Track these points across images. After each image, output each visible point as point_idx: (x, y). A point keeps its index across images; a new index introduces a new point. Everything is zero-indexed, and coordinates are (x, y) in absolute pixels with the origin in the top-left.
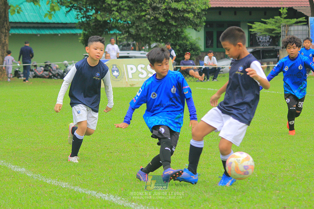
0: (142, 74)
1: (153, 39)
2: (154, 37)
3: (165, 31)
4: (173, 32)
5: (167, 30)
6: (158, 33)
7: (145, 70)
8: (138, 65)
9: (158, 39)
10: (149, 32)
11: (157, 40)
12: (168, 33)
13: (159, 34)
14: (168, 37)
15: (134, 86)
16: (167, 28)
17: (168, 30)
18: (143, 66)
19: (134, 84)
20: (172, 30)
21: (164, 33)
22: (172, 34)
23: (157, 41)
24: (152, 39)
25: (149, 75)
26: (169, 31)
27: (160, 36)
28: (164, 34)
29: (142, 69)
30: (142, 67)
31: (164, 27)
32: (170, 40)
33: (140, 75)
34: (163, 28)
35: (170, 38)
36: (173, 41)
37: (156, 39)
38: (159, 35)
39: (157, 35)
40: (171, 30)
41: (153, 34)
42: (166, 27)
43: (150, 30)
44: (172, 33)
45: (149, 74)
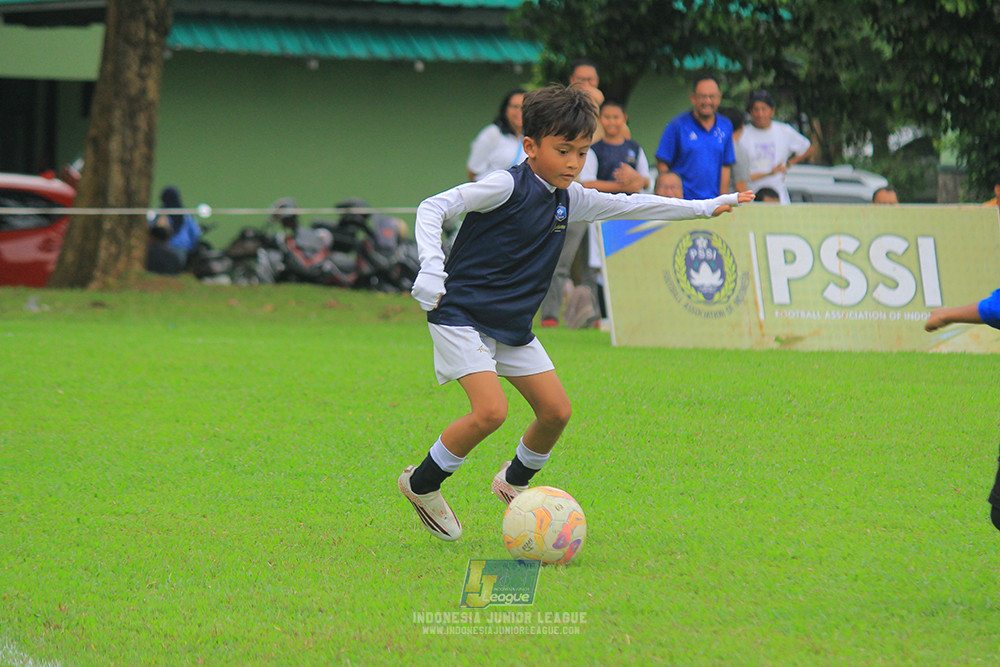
0: (844, 284)
1: (903, 105)
2: (911, 95)
3: (971, 64)
5: (979, 62)
6: (931, 78)
7: (853, 264)
8: (825, 238)
9: (931, 108)
10: (884, 70)
11: (924, 110)
12: (984, 77)
13: (936, 79)
14: (981, 99)
15: (800, 346)
16: (982, 50)
17: (986, 61)
18: (850, 245)
19: (797, 332)
21: (963, 74)
23: (921, 117)
24: (896, 104)
25: (875, 294)
26: (987, 70)
27: (939, 91)
28: (962, 82)
29: (846, 261)
30: (843, 247)
31: (966, 47)
32: (993, 115)
33: (833, 293)
34: (962, 49)
35: (993, 106)
37: (920, 106)
38: (937, 85)
39: (926, 87)
41: (908, 79)
42: (978, 46)
43: (891, 61)
45: (876, 287)
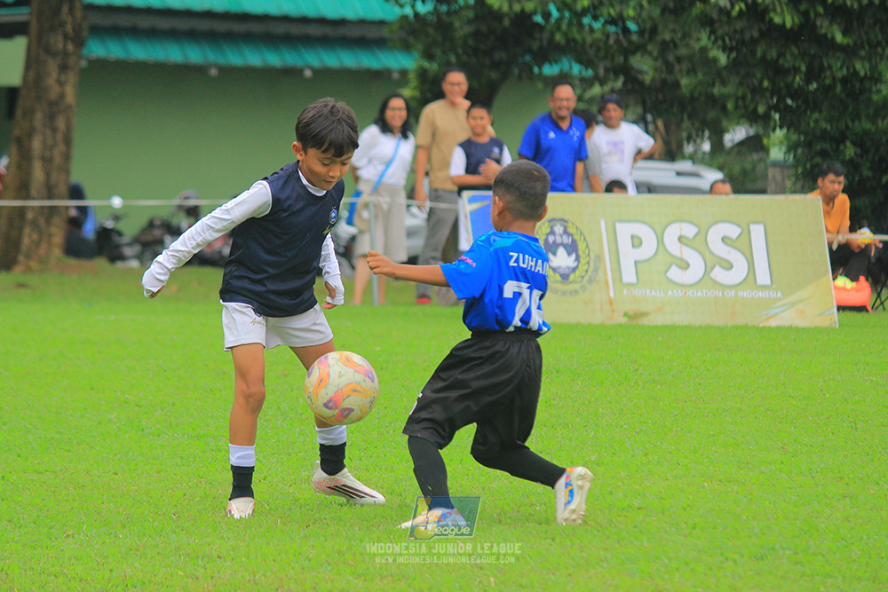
0: (685, 266)
1: (737, 107)
2: (744, 98)
3: (797, 70)
4: (834, 79)
5: (803, 68)
6: (761, 83)
7: (693, 248)
8: (667, 225)
9: (761, 109)
10: (719, 76)
11: (755, 110)
12: (808, 82)
13: (766, 84)
14: (806, 101)
15: (645, 321)
16: (807, 58)
17: (810, 68)
18: (690, 231)
19: (644, 309)
20: (830, 67)
21: (790, 79)
22: (831, 88)
23: (753, 118)
24: (730, 106)
25: (712, 275)
26: (811, 75)
27: (768, 95)
28: (789, 87)
29: (687, 245)
30: (683, 233)
31: (793, 55)
32: (816, 115)
33: (675, 273)
34: (789, 57)
35: (816, 107)
36: (830, 120)
37: (752, 107)
38: (767, 89)
39: (757, 91)
40: (822, 69)
41: (741, 84)
42: (803, 54)
43: (725, 68)
44: (828, 81)
45: (713, 268)
